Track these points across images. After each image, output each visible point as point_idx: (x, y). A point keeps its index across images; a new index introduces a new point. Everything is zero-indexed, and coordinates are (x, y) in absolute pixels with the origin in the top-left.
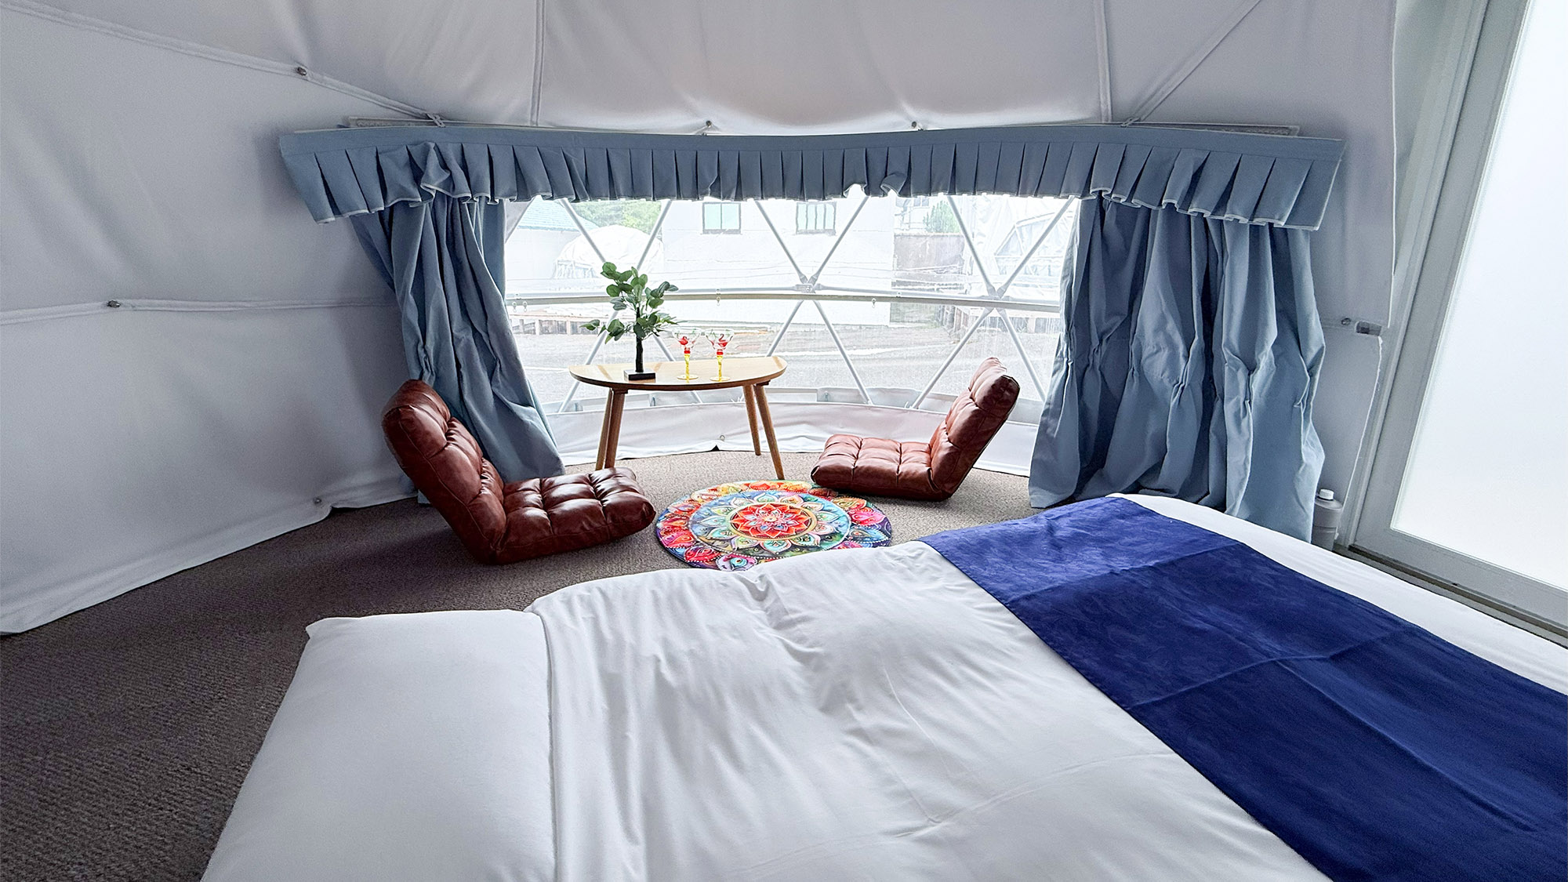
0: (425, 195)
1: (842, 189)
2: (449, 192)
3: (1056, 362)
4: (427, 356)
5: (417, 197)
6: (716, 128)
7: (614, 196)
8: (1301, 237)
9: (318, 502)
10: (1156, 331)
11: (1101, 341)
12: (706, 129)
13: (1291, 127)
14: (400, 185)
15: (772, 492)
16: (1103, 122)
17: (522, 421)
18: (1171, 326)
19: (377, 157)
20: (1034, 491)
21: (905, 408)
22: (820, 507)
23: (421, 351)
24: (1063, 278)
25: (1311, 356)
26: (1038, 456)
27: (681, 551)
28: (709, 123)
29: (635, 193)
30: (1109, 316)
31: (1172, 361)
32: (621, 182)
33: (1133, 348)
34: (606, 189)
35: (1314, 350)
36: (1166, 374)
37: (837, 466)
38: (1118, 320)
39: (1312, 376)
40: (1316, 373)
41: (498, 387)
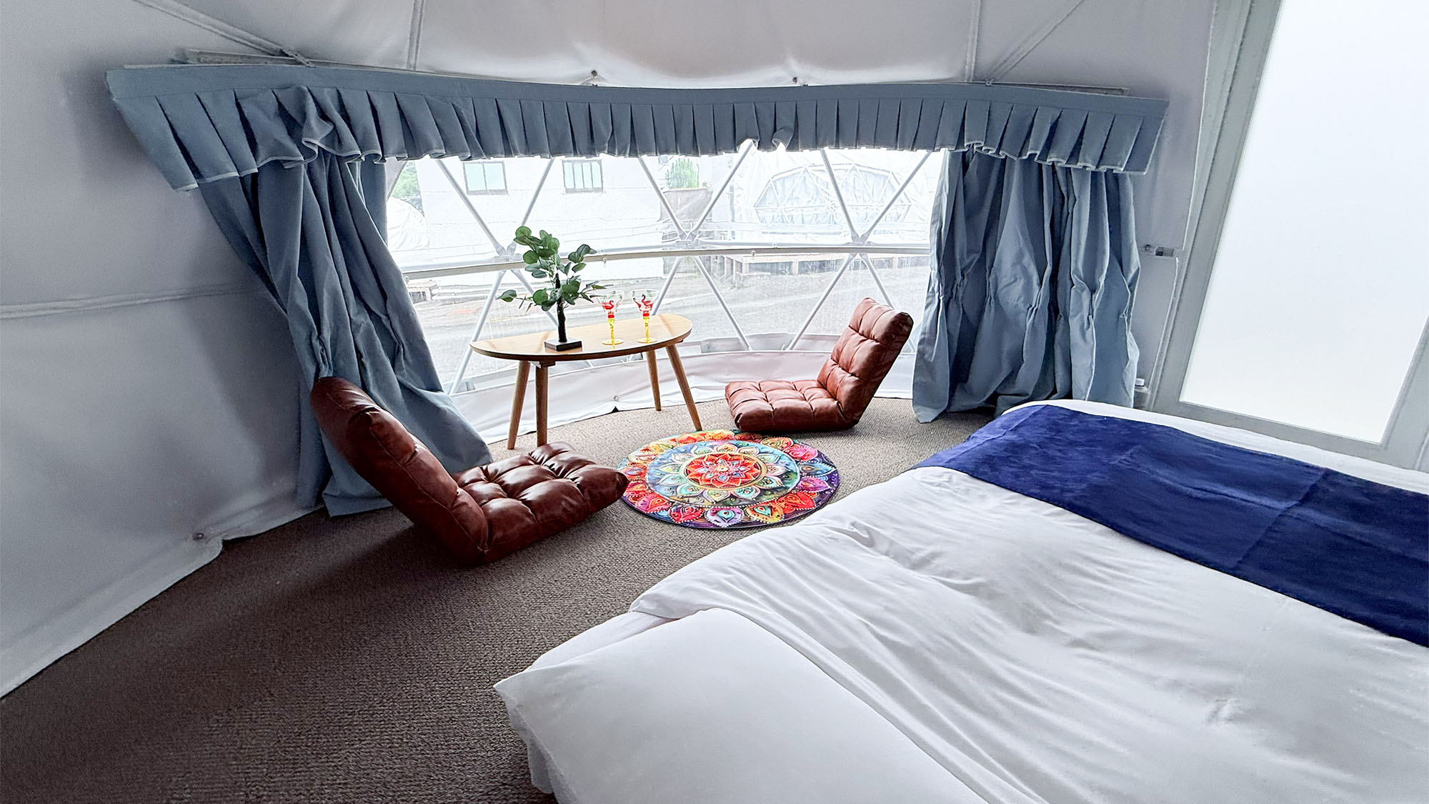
0: (307, 152)
1: (734, 145)
2: (334, 149)
3: (928, 298)
4: (324, 348)
5: (299, 156)
6: (603, 79)
7: (509, 152)
8: (1129, 180)
9: (198, 537)
10: (1014, 265)
11: (963, 276)
12: (592, 79)
13: (1123, 88)
14: (276, 140)
15: (703, 444)
16: (966, 81)
17: (438, 408)
18: (1028, 261)
19: (238, 105)
20: (918, 409)
21: (782, 351)
22: (756, 451)
23: (316, 343)
24: (933, 223)
25: (1131, 276)
26: (918, 379)
27: (665, 514)
28: (594, 73)
29: (530, 148)
30: (969, 252)
31: (1028, 289)
32: (516, 138)
33: (991, 279)
34: (500, 147)
35: (1133, 271)
36: (1022, 299)
37: (757, 412)
38: (977, 256)
39: (1132, 292)
40: (1134, 289)
41: (403, 376)
